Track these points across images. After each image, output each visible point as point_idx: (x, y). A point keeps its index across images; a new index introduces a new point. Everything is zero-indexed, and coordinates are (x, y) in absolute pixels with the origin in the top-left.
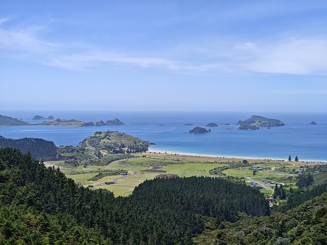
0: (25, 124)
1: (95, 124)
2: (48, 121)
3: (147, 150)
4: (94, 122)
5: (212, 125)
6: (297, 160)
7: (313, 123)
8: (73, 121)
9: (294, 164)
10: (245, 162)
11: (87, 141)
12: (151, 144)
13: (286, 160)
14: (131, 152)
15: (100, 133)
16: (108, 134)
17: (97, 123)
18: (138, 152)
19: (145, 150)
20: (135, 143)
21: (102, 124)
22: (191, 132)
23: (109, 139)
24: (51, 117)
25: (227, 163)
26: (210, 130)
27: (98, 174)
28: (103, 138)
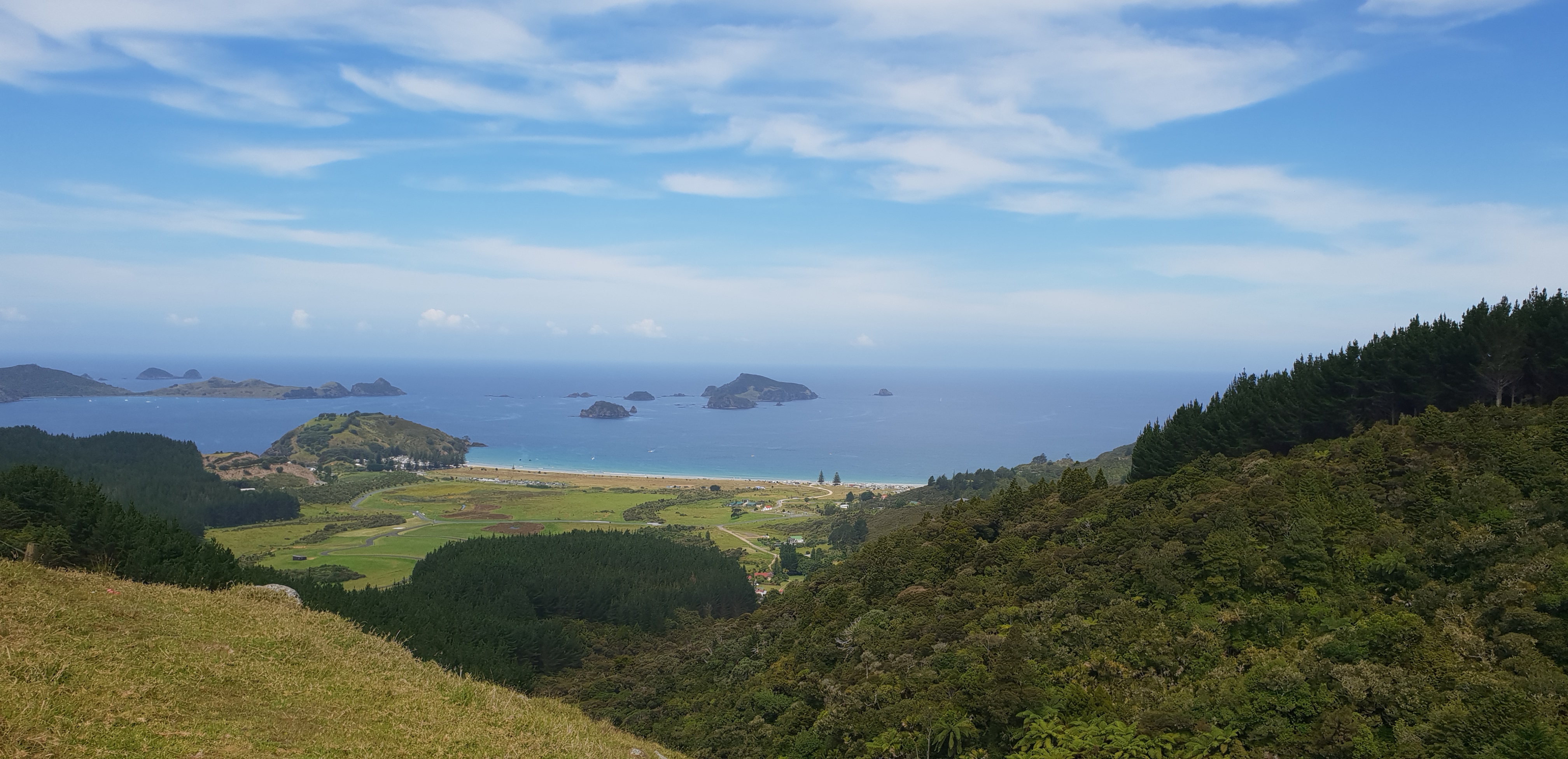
0: (114, 391)
1: (320, 393)
2: (181, 383)
3: (463, 463)
4: (317, 386)
5: (641, 396)
6: (837, 480)
7: (884, 393)
8: (257, 383)
9: (830, 492)
10: (715, 488)
11: (294, 440)
12: (475, 445)
13: (815, 483)
14: (417, 468)
15: (332, 417)
16: (353, 419)
17: (325, 391)
18: (437, 467)
19: (458, 461)
20: (431, 443)
21: (337, 391)
22: (585, 414)
23: (354, 432)
24: (193, 374)
25: (670, 491)
26: (634, 410)
27: (322, 526)
28: (340, 431)
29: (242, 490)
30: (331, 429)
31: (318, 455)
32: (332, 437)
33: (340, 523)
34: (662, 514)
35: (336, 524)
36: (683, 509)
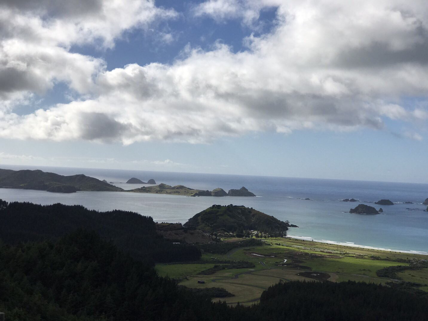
0: (116, 189)
5: (386, 202)
12: (292, 226)
15: (219, 207)
19: (283, 235)
22: (352, 211)
24: (152, 181)
25: (404, 261)
26: (381, 210)
27: (212, 266)
28: (222, 215)
29: (173, 243)
30: (218, 213)
31: (211, 227)
32: (218, 218)
33: (221, 265)
34: (400, 274)
35: (219, 265)
36: (412, 272)
